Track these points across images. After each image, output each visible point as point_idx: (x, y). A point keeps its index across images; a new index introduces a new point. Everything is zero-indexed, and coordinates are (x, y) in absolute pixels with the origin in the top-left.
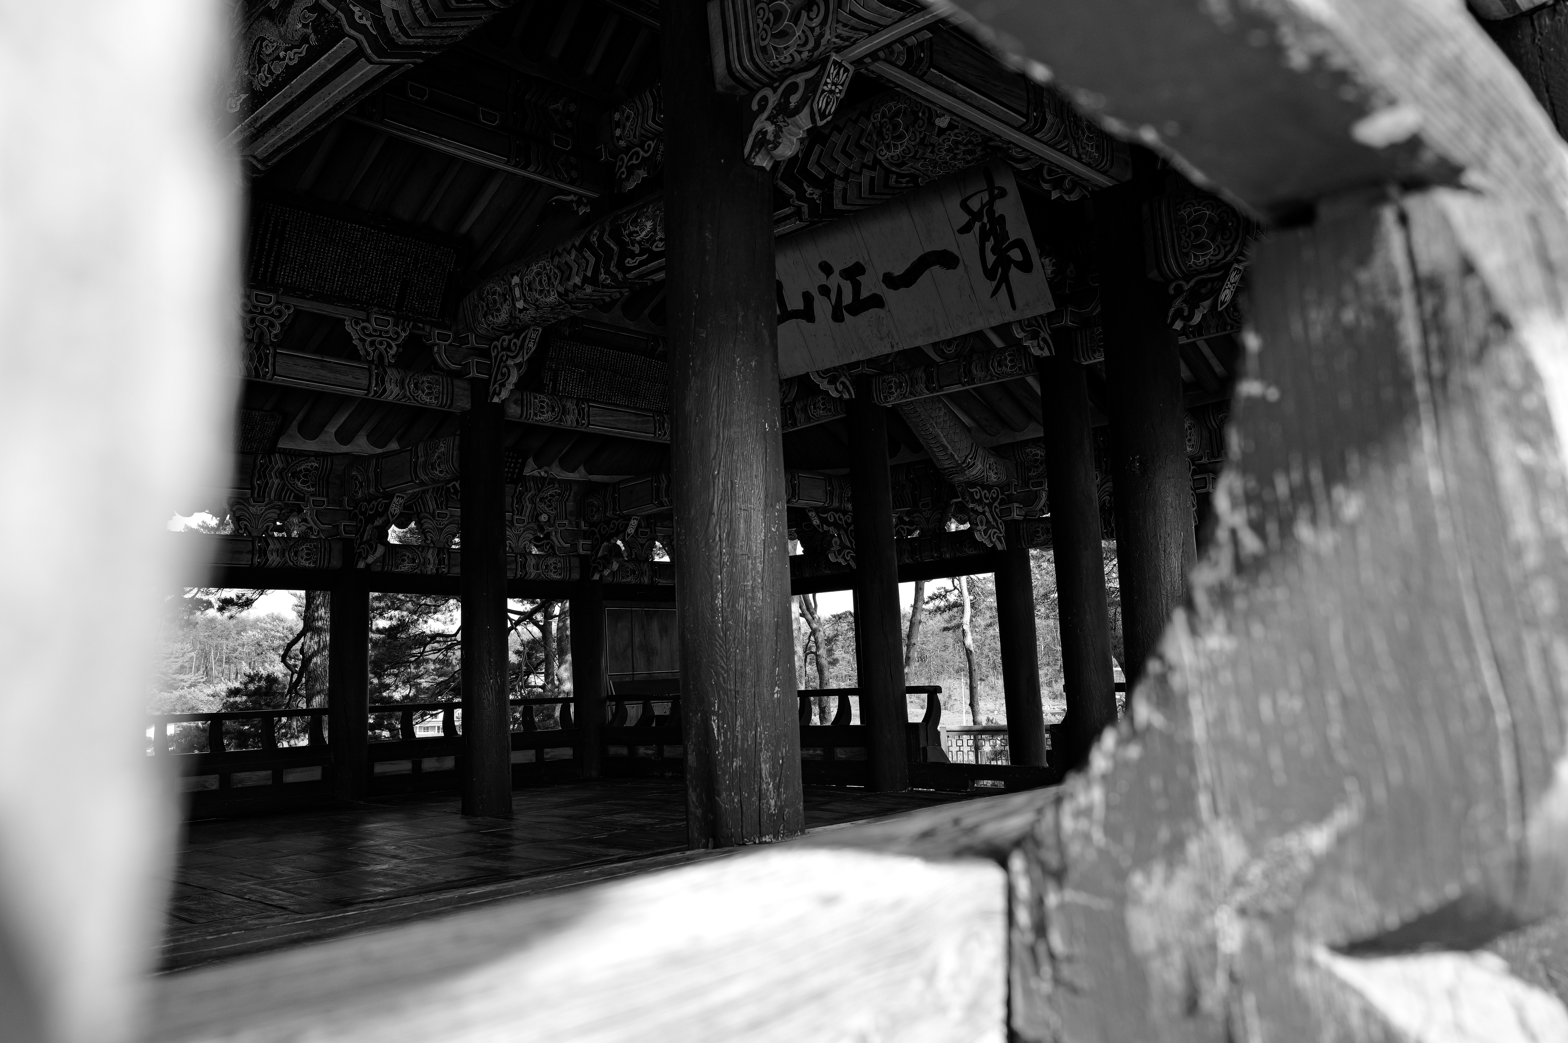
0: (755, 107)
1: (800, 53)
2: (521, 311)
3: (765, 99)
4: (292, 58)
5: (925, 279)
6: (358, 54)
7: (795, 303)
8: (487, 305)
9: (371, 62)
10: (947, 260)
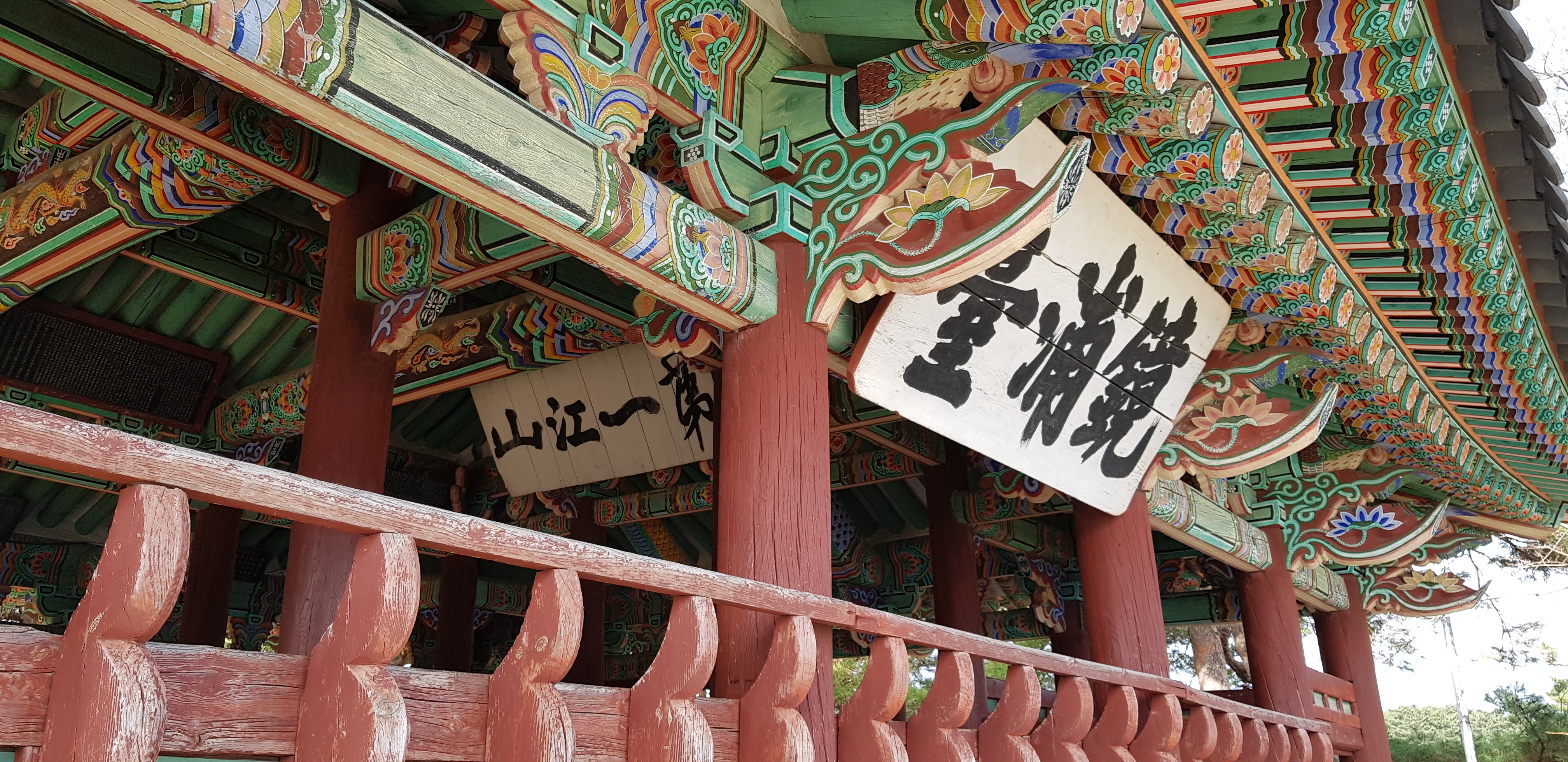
0: (382, 312)
1: (410, 282)
2: (266, 422)
3: (389, 307)
4: (64, 216)
5: (633, 419)
6: (119, 219)
7: (526, 431)
8: (236, 415)
9: (130, 227)
10: (649, 405)
